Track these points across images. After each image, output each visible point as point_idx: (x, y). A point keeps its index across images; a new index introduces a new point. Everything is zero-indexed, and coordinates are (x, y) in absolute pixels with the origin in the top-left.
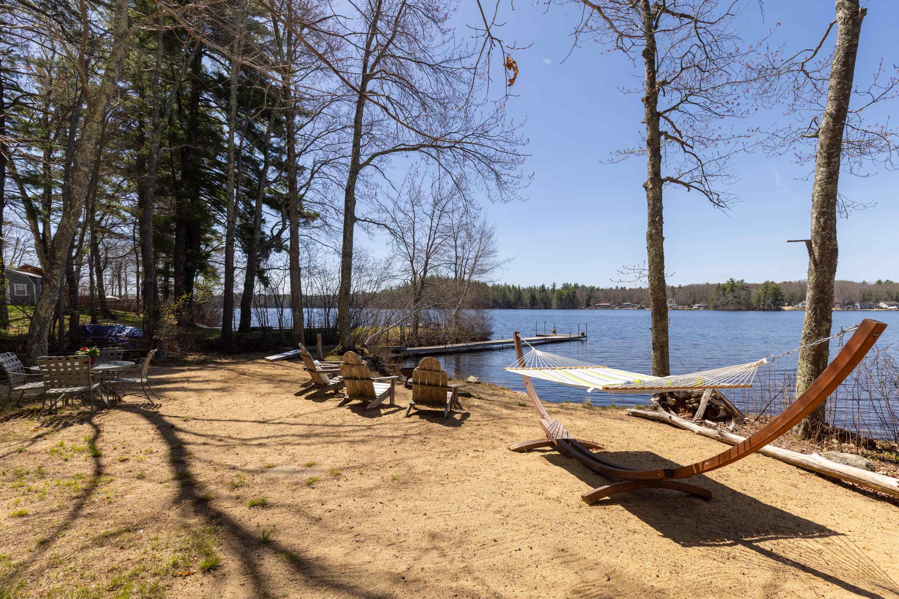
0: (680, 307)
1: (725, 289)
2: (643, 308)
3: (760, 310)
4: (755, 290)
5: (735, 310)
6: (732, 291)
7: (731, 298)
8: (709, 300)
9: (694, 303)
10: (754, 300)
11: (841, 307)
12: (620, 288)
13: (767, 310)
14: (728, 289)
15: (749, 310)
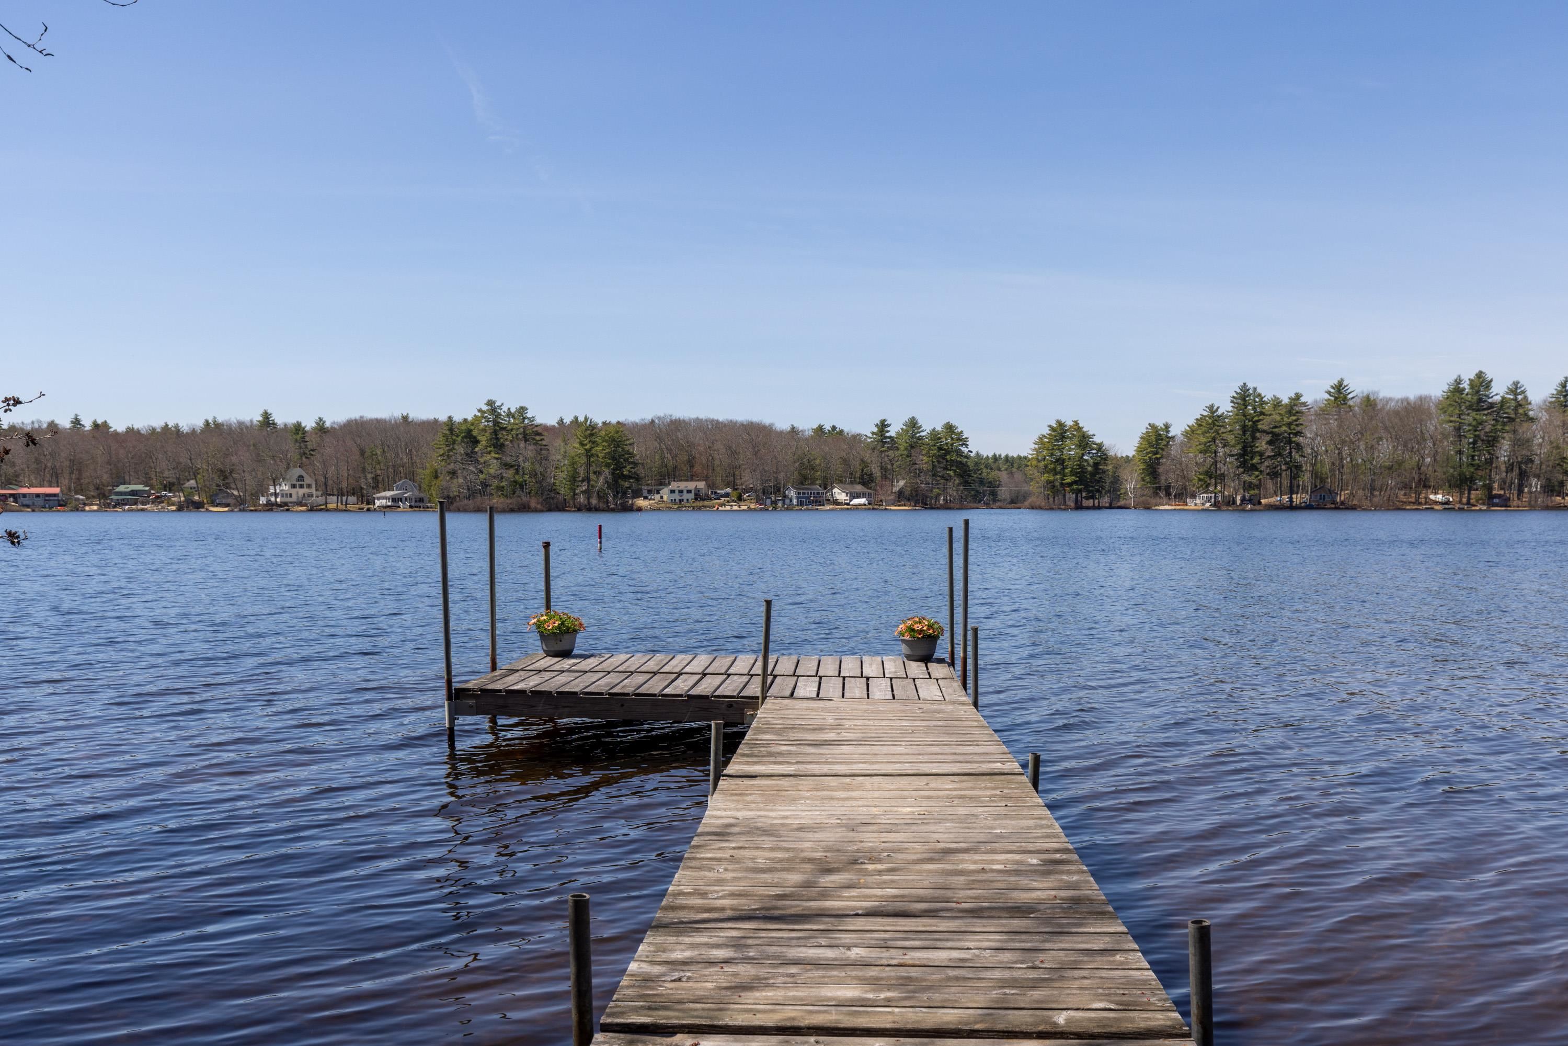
0: (333, 502)
1: (471, 439)
2: (198, 506)
3: (579, 510)
4: (559, 443)
5: (512, 511)
6: (498, 445)
7: (494, 468)
8: (424, 474)
9: (377, 485)
10: (560, 479)
11: (758, 500)
12: (87, 424)
13: (597, 510)
14: (483, 440)
15: (550, 510)
